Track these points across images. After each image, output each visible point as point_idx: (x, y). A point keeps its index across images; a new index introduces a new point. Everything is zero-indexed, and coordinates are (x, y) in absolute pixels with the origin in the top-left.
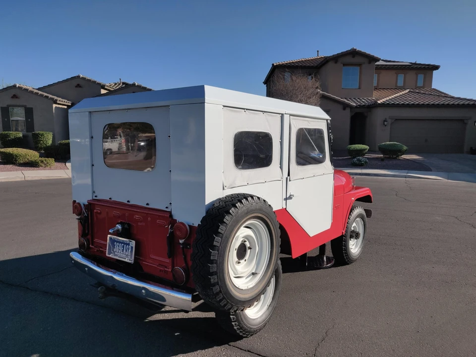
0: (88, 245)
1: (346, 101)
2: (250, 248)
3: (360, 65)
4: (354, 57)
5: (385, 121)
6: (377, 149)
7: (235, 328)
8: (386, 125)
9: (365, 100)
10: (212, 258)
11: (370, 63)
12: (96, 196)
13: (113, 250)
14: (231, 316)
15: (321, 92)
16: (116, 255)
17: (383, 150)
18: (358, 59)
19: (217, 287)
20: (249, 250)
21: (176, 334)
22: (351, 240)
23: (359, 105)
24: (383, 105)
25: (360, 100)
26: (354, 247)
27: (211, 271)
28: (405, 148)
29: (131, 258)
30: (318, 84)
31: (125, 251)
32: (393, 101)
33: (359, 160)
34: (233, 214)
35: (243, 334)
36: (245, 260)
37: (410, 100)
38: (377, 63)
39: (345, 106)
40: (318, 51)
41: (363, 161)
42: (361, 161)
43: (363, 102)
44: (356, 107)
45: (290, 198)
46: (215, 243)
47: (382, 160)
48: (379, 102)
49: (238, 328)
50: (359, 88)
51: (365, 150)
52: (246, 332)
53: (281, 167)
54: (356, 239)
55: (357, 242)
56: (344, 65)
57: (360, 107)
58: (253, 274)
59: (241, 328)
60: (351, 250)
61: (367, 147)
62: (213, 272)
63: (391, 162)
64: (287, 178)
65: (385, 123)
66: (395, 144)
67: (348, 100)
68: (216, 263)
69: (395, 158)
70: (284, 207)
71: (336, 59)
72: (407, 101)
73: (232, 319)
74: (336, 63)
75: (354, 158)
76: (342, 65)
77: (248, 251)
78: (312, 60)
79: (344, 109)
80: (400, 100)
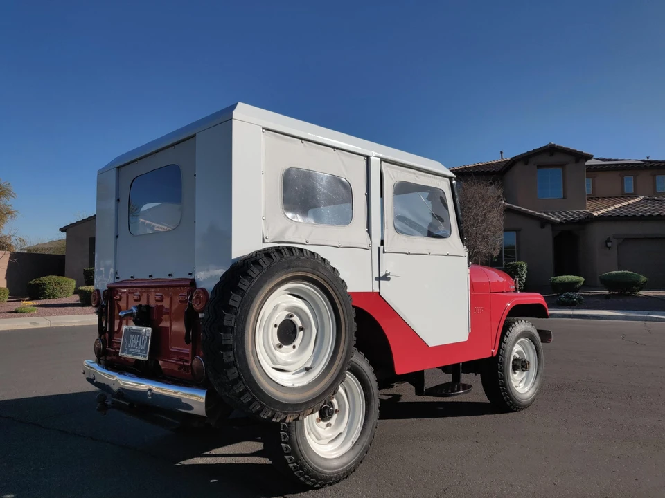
0: (104, 348)
1: (545, 215)
2: (301, 329)
3: (562, 165)
4: (552, 155)
5: (608, 240)
6: (598, 282)
7: (291, 465)
8: (609, 248)
9: (574, 213)
10: (225, 323)
11: (577, 161)
12: (117, 278)
13: (127, 347)
14: (283, 445)
15: (506, 204)
16: (129, 353)
17: (608, 283)
18: (558, 158)
19: (234, 370)
20: (302, 332)
21: (212, 481)
22: (515, 373)
23: (565, 220)
24: (602, 218)
25: (567, 213)
26: (522, 385)
27: (224, 343)
28: (643, 279)
29: (146, 353)
30: (499, 192)
31: (140, 345)
32: (618, 212)
33: (567, 297)
34: (264, 266)
35: (306, 478)
36: (294, 347)
37: (646, 210)
38: (589, 162)
39: (544, 222)
40: (501, 153)
41: (575, 298)
42: (572, 298)
43: (571, 216)
44: (561, 223)
45: (386, 277)
46: (231, 303)
47: (607, 297)
48: (595, 214)
49: (295, 467)
50: (564, 198)
51: (577, 282)
52: (310, 476)
53: (369, 232)
54: (524, 371)
55: (527, 377)
56: (539, 166)
57: (567, 222)
58: (307, 369)
59: (301, 468)
60: (517, 389)
61: (581, 279)
62: (226, 345)
63: (621, 300)
64: (379, 248)
65: (608, 244)
66: (626, 273)
67: (549, 215)
68: (232, 332)
69: (628, 295)
70: (377, 290)
71: (525, 159)
72: (641, 212)
73: (285, 449)
74: (526, 164)
75: (561, 295)
76: (536, 166)
77: (300, 334)
78: (492, 164)
79: (543, 226)
80: (629, 211)
